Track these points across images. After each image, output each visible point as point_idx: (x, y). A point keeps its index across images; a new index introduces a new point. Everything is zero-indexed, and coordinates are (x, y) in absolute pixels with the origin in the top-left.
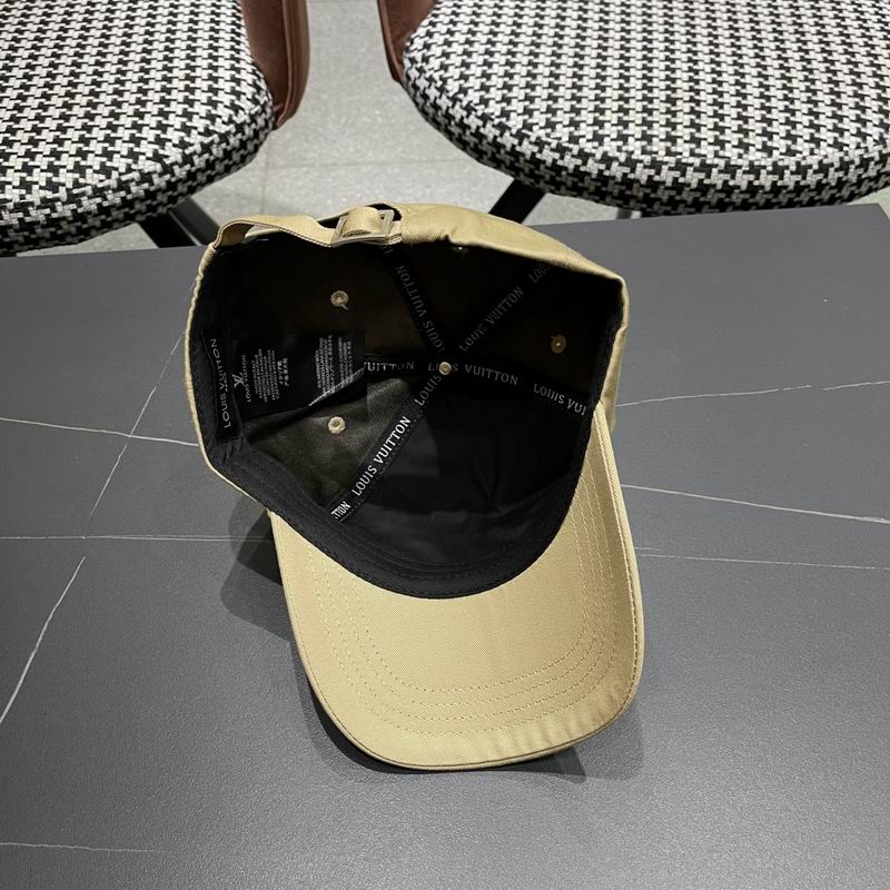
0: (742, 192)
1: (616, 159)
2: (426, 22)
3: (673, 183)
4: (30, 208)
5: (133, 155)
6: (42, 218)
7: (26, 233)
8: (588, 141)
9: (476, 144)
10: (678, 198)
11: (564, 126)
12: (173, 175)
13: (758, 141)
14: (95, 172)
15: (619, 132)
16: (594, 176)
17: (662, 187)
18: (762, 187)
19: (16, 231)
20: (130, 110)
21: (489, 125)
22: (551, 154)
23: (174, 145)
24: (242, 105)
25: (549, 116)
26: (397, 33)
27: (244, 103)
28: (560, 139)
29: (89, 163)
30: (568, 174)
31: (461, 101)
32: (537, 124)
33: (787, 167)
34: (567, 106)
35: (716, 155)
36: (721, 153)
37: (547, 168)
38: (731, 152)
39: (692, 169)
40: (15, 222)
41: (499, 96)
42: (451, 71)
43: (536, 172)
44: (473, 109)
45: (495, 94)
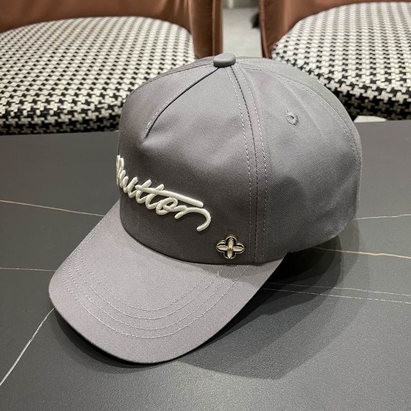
1: (400, 91)
2: (285, 37)
4: (75, 113)
6: (81, 119)
7: (72, 127)
8: (382, 82)
11: (367, 76)
14: (110, 97)
15: (400, 77)
16: (385, 102)
20: (131, 72)
21: (322, 79)
22: (359, 90)
25: (358, 71)
26: (269, 42)
28: (365, 82)
29: (108, 93)
30: (370, 101)
31: (305, 68)
32: (350, 76)
34: (368, 67)
37: (356, 99)
40: (67, 120)
41: (327, 64)
42: (299, 55)
43: (349, 102)
44: (312, 71)
45: (325, 64)
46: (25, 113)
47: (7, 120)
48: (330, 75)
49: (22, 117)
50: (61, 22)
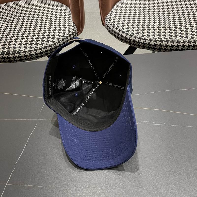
0: (181, 47)
1: (153, 40)
2: (110, 13)
3: (165, 45)
4: (26, 52)
5: (48, 41)
6: (29, 54)
7: (25, 58)
8: (146, 36)
9: (121, 38)
10: (167, 48)
11: (141, 33)
12: (56, 45)
13: (185, 36)
14: (40, 44)
15: (153, 34)
16: (148, 44)
17: (163, 46)
18: (186, 46)
19: (23, 57)
20: (47, 32)
21: (124, 34)
22: (138, 39)
23: (56, 39)
24: (71, 31)
25: (137, 31)
26: (104, 15)
27: (71, 30)
28: (140, 36)
29: (39, 43)
30: (142, 44)
31: (118, 29)
32: (135, 33)
33: (192, 41)
34: (141, 29)
35: (175, 39)
36: (176, 38)
37: (137, 42)
38: (179, 38)
39: (170, 42)
42: (116, 23)
44: (120, 30)
45: (125, 27)
46: (5, 53)
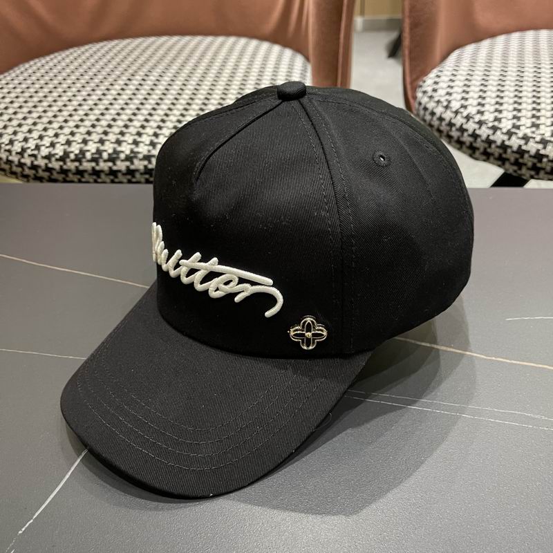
2: (435, 71)
9: (471, 143)
11: (547, 126)
21: (484, 128)
22: (536, 145)
25: (534, 120)
26: (414, 76)
28: (543, 135)
30: (549, 161)
31: (461, 113)
32: (524, 125)
34: (549, 114)
37: (531, 156)
40: (142, 168)
41: (492, 109)
42: (454, 96)
43: (521, 161)
44: (471, 117)
45: (489, 108)
46: (88, 156)
47: (65, 163)
48: (496, 123)
49: (84, 160)
50: (140, 40)
